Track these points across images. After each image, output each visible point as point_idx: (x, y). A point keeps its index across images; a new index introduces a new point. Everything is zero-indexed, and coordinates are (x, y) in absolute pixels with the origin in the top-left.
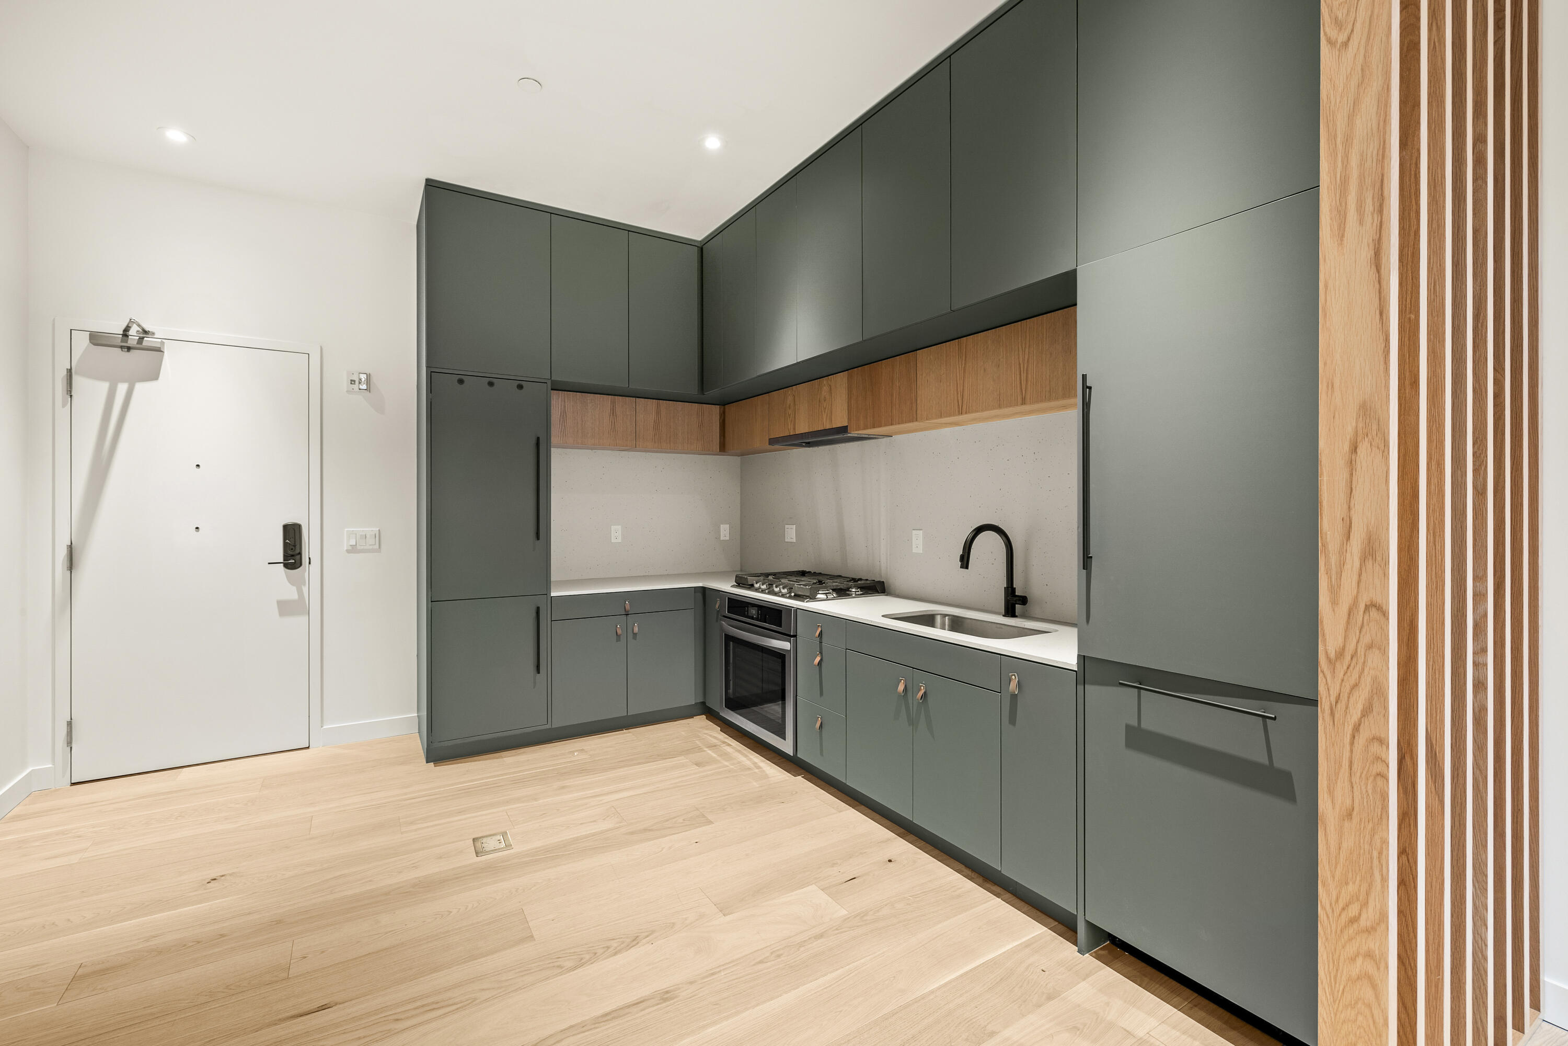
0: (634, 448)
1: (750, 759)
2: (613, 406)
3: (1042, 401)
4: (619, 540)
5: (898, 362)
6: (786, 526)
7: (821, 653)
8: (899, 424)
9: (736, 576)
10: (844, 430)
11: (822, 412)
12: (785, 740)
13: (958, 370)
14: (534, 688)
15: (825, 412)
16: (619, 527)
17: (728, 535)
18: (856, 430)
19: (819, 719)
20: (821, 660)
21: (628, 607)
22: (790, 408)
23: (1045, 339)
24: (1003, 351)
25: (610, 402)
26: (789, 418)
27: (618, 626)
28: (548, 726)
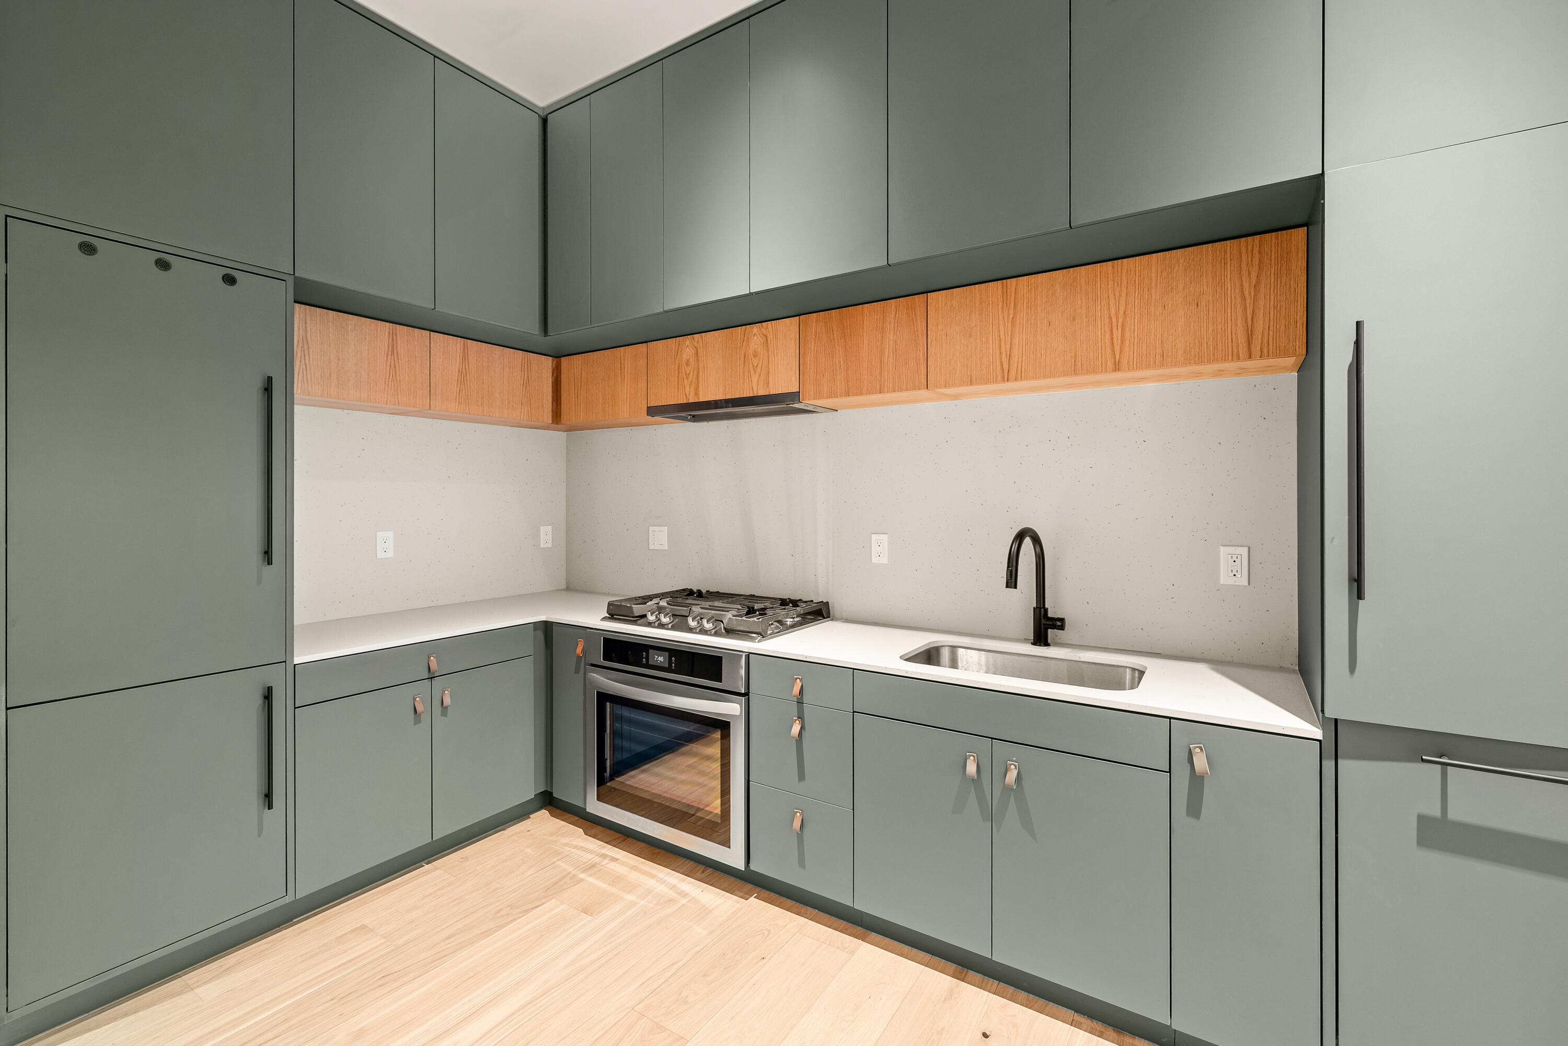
0: (427, 412)
1: (661, 881)
2: (393, 340)
3: (1148, 367)
4: (390, 554)
5: (893, 307)
6: (651, 528)
7: (801, 717)
8: (894, 391)
9: (609, 604)
10: (794, 396)
11: (749, 372)
12: (730, 848)
13: (1001, 322)
14: (259, 836)
15: (755, 372)
16: (390, 534)
17: (550, 541)
18: (815, 398)
19: (798, 814)
20: (802, 728)
21: (434, 665)
22: (687, 365)
23: (1154, 287)
24: (1081, 299)
25: (387, 334)
26: (687, 378)
27: (418, 699)
28: (288, 900)
